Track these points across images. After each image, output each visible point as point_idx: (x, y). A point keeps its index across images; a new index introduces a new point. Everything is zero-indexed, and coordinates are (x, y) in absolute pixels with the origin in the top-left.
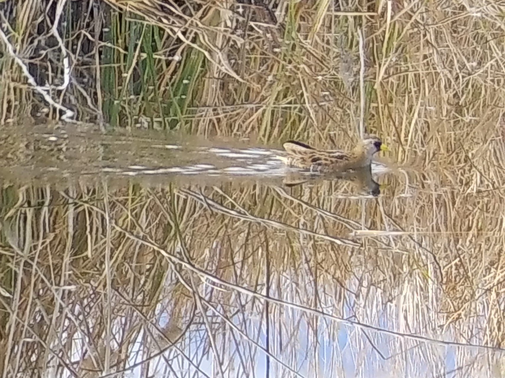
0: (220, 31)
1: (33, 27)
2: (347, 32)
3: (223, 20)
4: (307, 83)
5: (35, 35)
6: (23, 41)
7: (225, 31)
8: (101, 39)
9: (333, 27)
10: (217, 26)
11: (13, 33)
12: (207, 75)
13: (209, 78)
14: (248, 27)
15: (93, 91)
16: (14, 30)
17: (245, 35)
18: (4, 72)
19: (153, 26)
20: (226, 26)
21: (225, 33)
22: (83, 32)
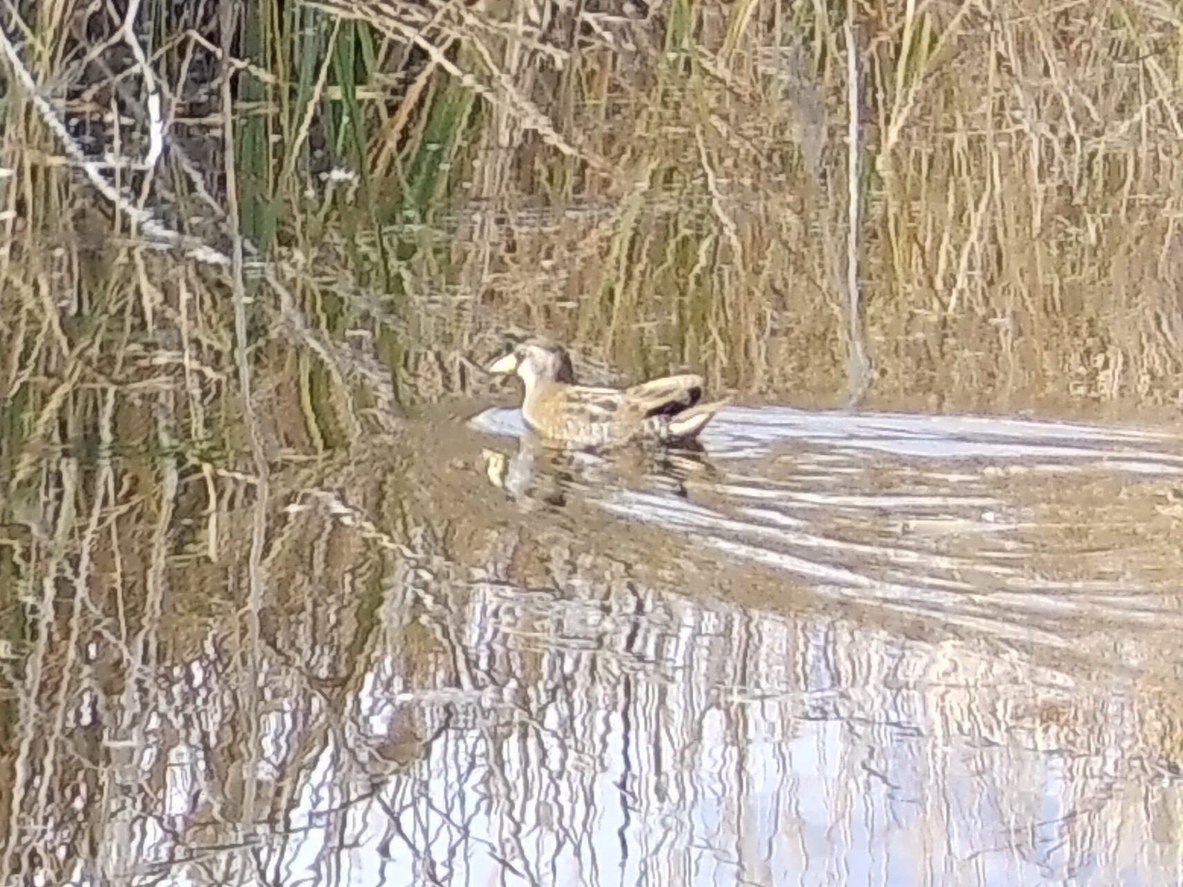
0: (514, 35)
1: (78, 23)
2: (812, 36)
3: (520, 8)
4: (716, 161)
5: (83, 43)
6: (52, 59)
7: (528, 35)
8: (235, 52)
9: (779, 22)
10: (508, 20)
11: (30, 38)
12: (483, 143)
13: (488, 148)
14: (578, 27)
15: (217, 173)
16: (33, 29)
17: (572, 44)
18: (9, 130)
19: (356, 21)
20: (528, 21)
21: (527, 41)
22: (195, 35)
